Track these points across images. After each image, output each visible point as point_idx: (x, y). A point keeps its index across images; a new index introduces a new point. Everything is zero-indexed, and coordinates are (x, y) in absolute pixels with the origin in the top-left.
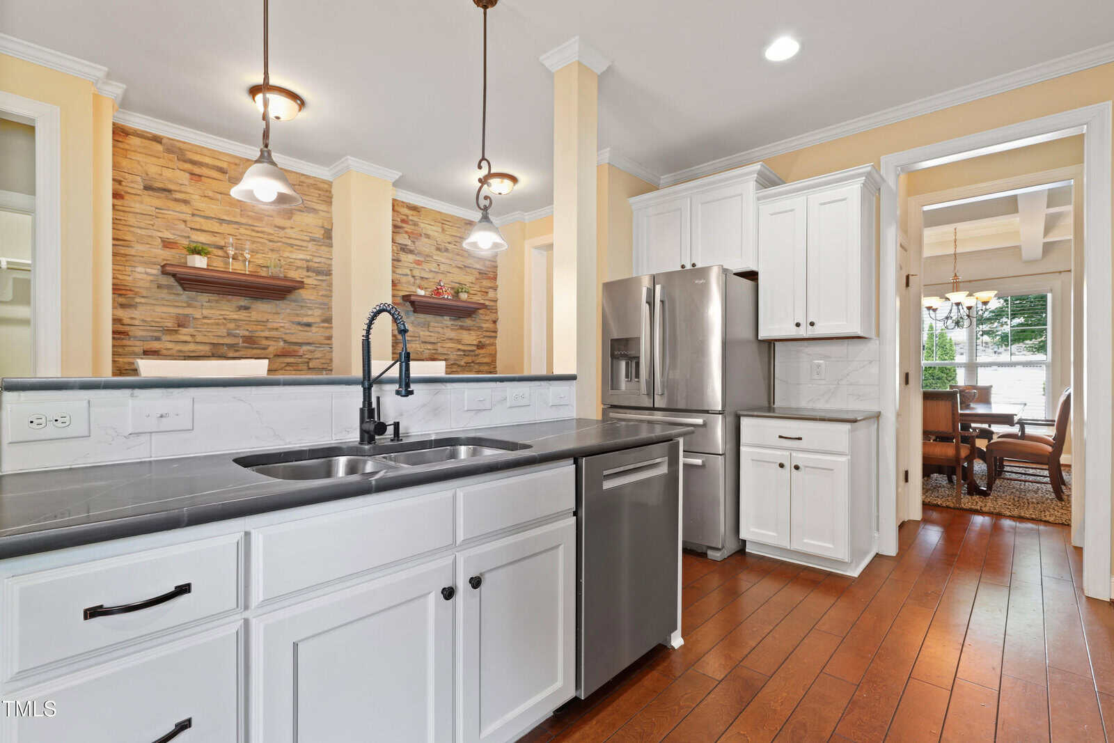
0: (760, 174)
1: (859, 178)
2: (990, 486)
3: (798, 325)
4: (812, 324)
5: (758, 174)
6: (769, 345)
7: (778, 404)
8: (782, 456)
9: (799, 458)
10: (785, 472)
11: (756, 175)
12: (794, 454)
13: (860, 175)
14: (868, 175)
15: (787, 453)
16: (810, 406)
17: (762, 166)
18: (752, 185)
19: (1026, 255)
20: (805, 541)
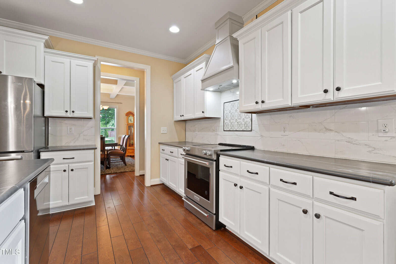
0: (46, 41)
1: (93, 61)
2: (110, 165)
3: (67, 111)
4: (73, 112)
5: (45, 40)
6: (47, 119)
7: (50, 145)
8: (65, 167)
9: (72, 166)
10: (66, 173)
11: (45, 41)
12: (70, 165)
13: (93, 60)
14: (95, 61)
15: (67, 165)
16: (67, 145)
17: (49, 38)
18: (42, 45)
19: (111, 97)
20: (76, 199)
